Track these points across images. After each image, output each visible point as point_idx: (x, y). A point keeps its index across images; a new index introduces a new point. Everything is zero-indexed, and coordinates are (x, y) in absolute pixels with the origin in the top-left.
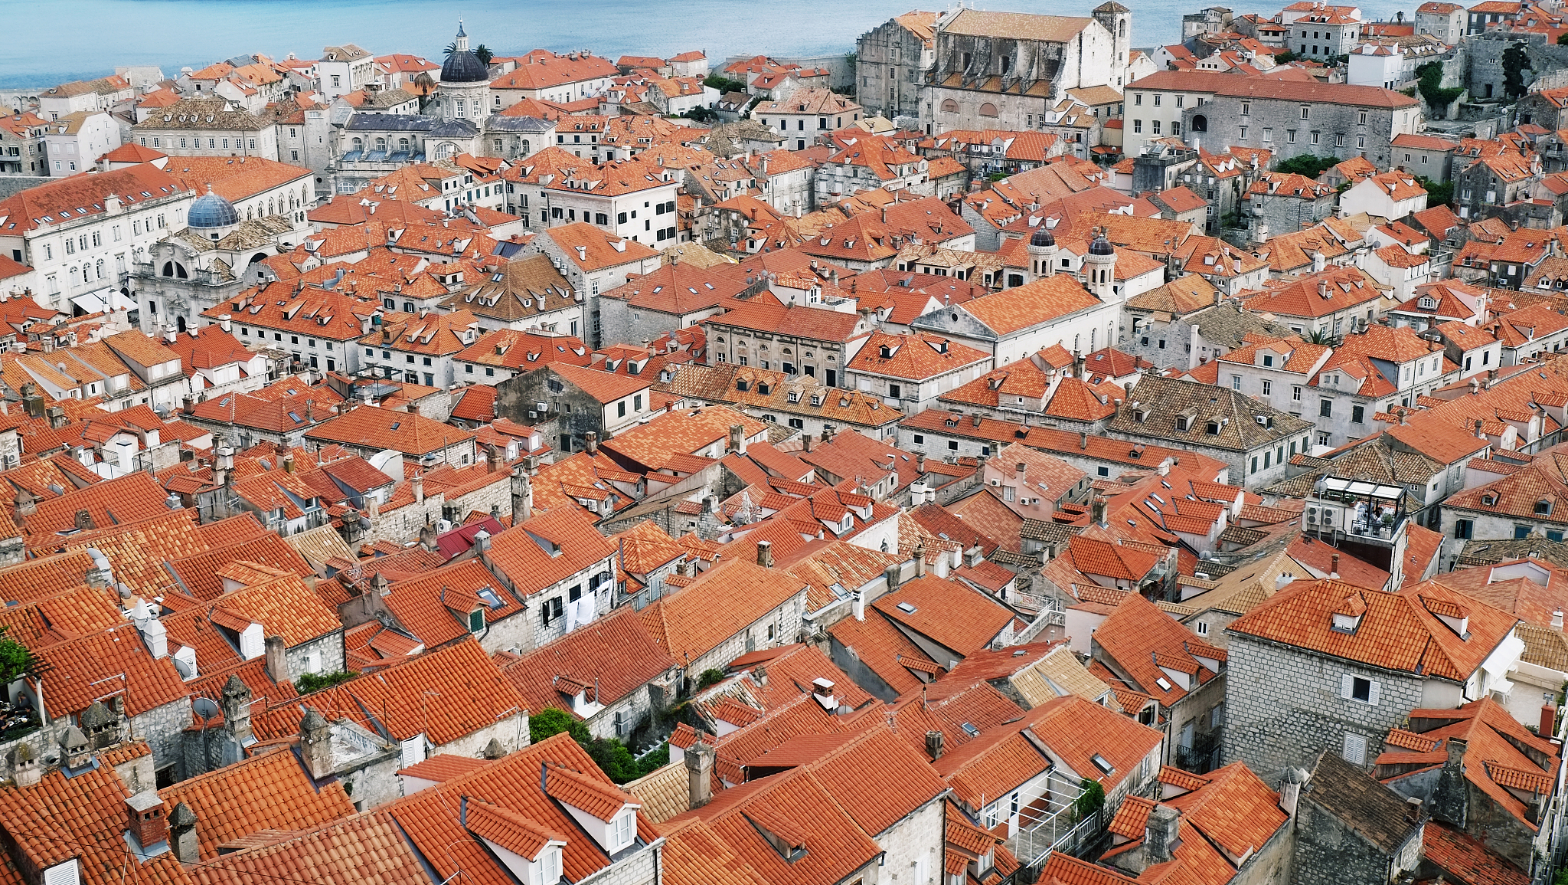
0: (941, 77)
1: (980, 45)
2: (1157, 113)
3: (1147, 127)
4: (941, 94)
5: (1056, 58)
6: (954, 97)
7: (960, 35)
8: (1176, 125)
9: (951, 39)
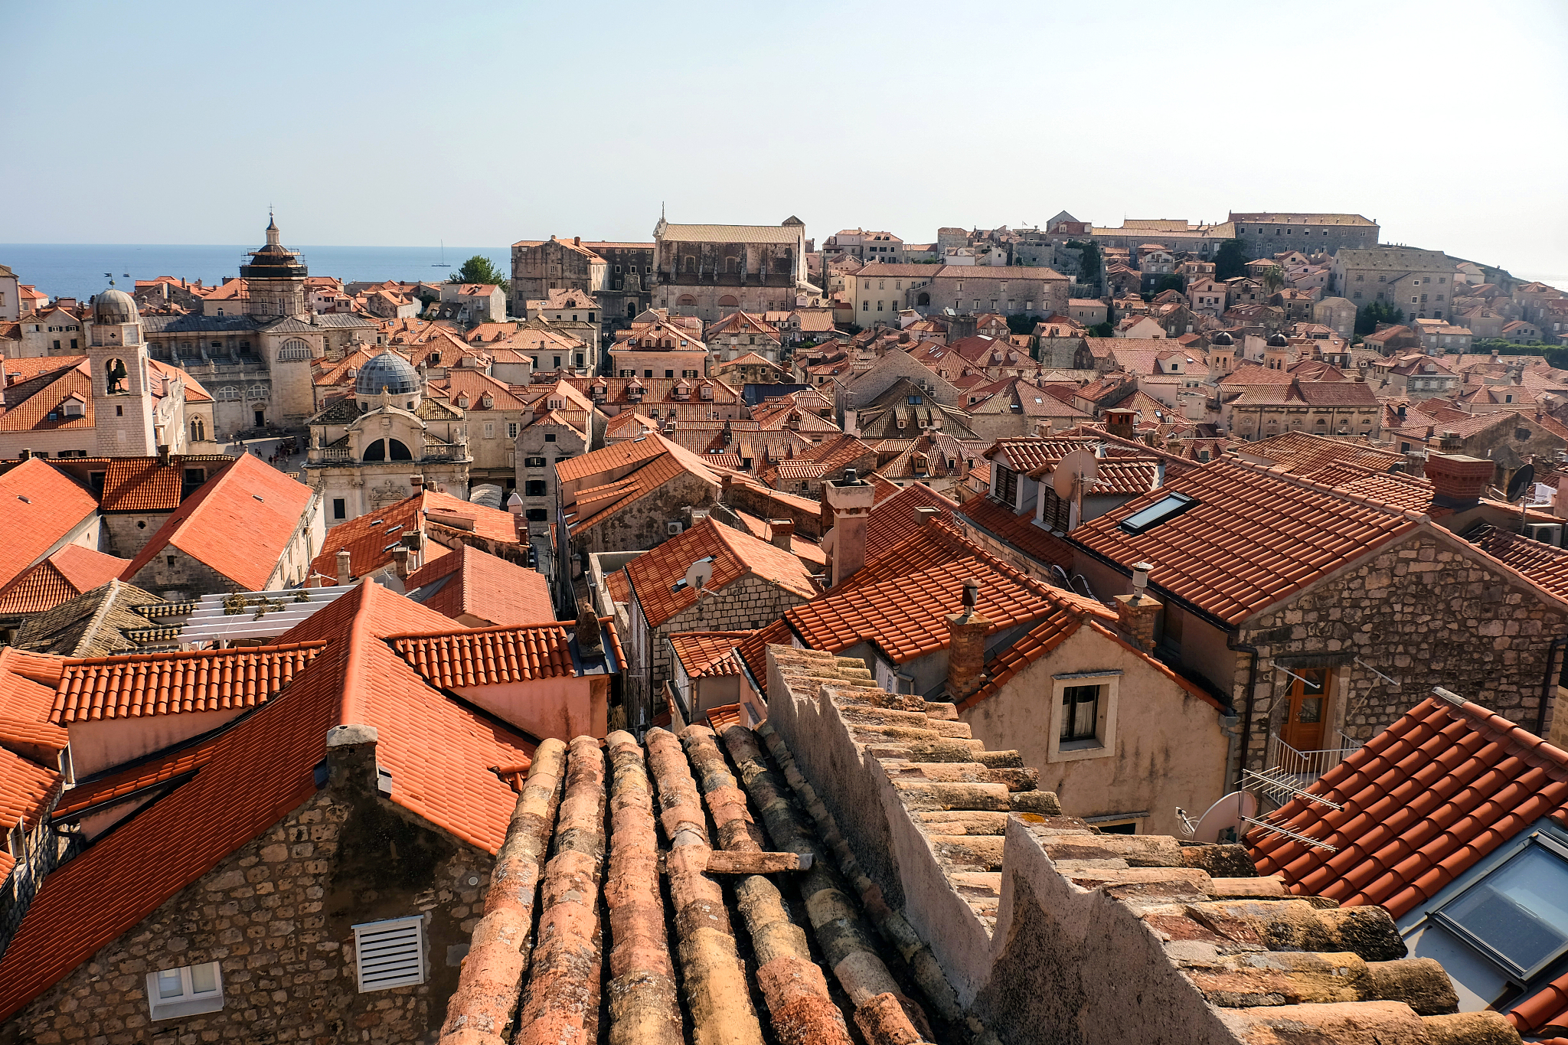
0: (673, 277)
1: (706, 250)
2: (882, 295)
3: (873, 306)
4: (678, 290)
5: (785, 256)
6: (691, 293)
7: (683, 242)
8: (895, 303)
9: (675, 246)
